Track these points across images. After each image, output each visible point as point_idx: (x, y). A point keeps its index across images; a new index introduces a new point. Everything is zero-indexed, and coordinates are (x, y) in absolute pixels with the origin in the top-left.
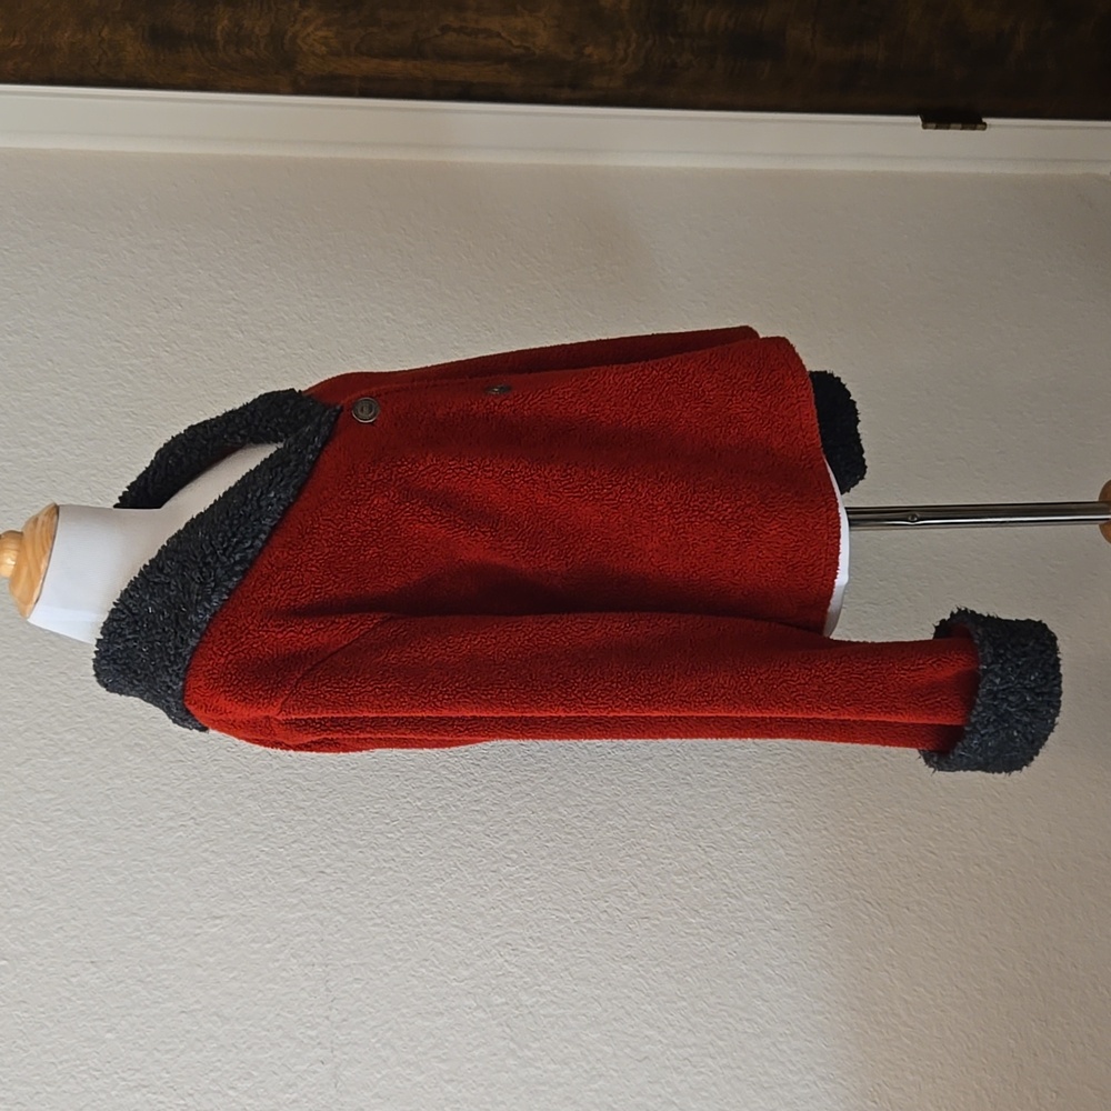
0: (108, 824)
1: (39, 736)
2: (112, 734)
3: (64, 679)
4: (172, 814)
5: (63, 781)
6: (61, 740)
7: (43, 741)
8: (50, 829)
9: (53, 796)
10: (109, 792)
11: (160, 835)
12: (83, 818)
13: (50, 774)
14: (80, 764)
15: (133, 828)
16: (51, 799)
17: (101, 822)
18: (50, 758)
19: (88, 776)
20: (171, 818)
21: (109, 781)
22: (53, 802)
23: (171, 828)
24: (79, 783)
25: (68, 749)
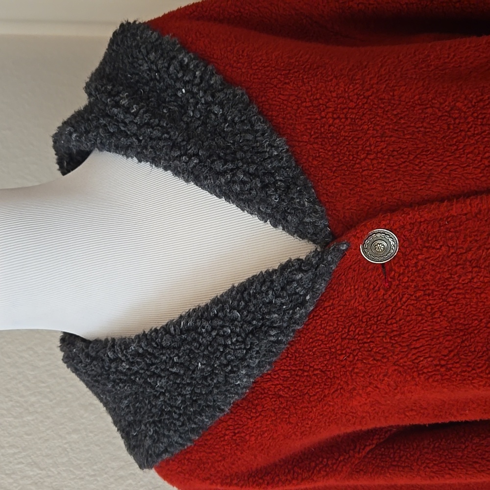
0: (65, 474)
1: (7, 399)
2: (69, 396)
3: (31, 352)
4: (123, 463)
5: (26, 437)
6: (26, 402)
7: (11, 403)
8: (11, 481)
9: (16, 451)
10: (66, 446)
11: (112, 483)
12: (42, 470)
13: (15, 431)
14: (42, 422)
15: (87, 478)
16: (15, 454)
17: (59, 473)
18: (15, 418)
19: (48, 432)
20: (122, 468)
21: (67, 436)
22: (16, 456)
23: (121, 477)
24: (40, 438)
25: (31, 409)
